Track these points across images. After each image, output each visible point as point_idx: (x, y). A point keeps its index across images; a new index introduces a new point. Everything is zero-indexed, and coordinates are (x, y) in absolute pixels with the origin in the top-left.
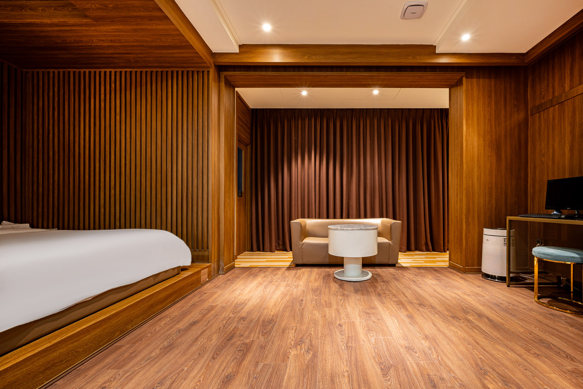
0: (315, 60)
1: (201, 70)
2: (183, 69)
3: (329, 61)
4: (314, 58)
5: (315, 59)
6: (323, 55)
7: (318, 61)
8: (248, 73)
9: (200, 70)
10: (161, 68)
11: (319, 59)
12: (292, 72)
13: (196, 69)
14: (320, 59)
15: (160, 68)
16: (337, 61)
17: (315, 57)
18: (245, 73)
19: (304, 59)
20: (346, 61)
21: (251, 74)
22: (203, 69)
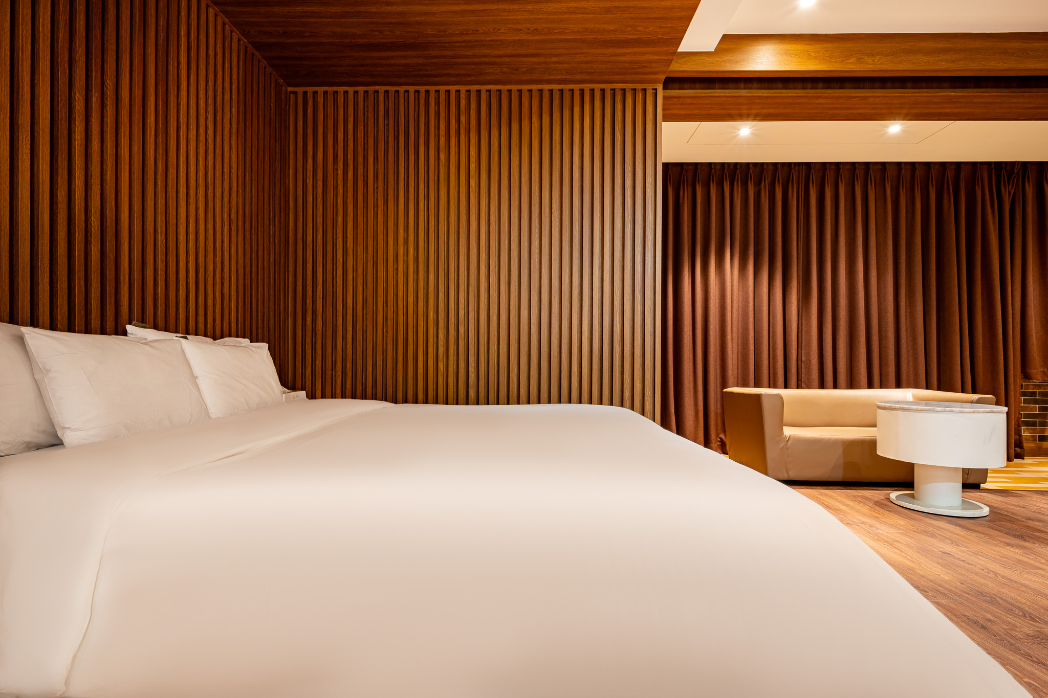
0: (871, 66)
1: (639, 86)
2: (603, 86)
3: (901, 67)
4: (870, 61)
5: (872, 64)
6: (889, 56)
7: (878, 67)
8: (711, 93)
9: (637, 88)
10: (560, 84)
11: (878, 65)
12: (800, 89)
13: (630, 85)
14: (881, 64)
15: (557, 84)
16: (918, 68)
17: (872, 60)
18: (705, 93)
19: (847, 63)
20: (937, 67)
21: (717, 94)
22: (644, 86)
